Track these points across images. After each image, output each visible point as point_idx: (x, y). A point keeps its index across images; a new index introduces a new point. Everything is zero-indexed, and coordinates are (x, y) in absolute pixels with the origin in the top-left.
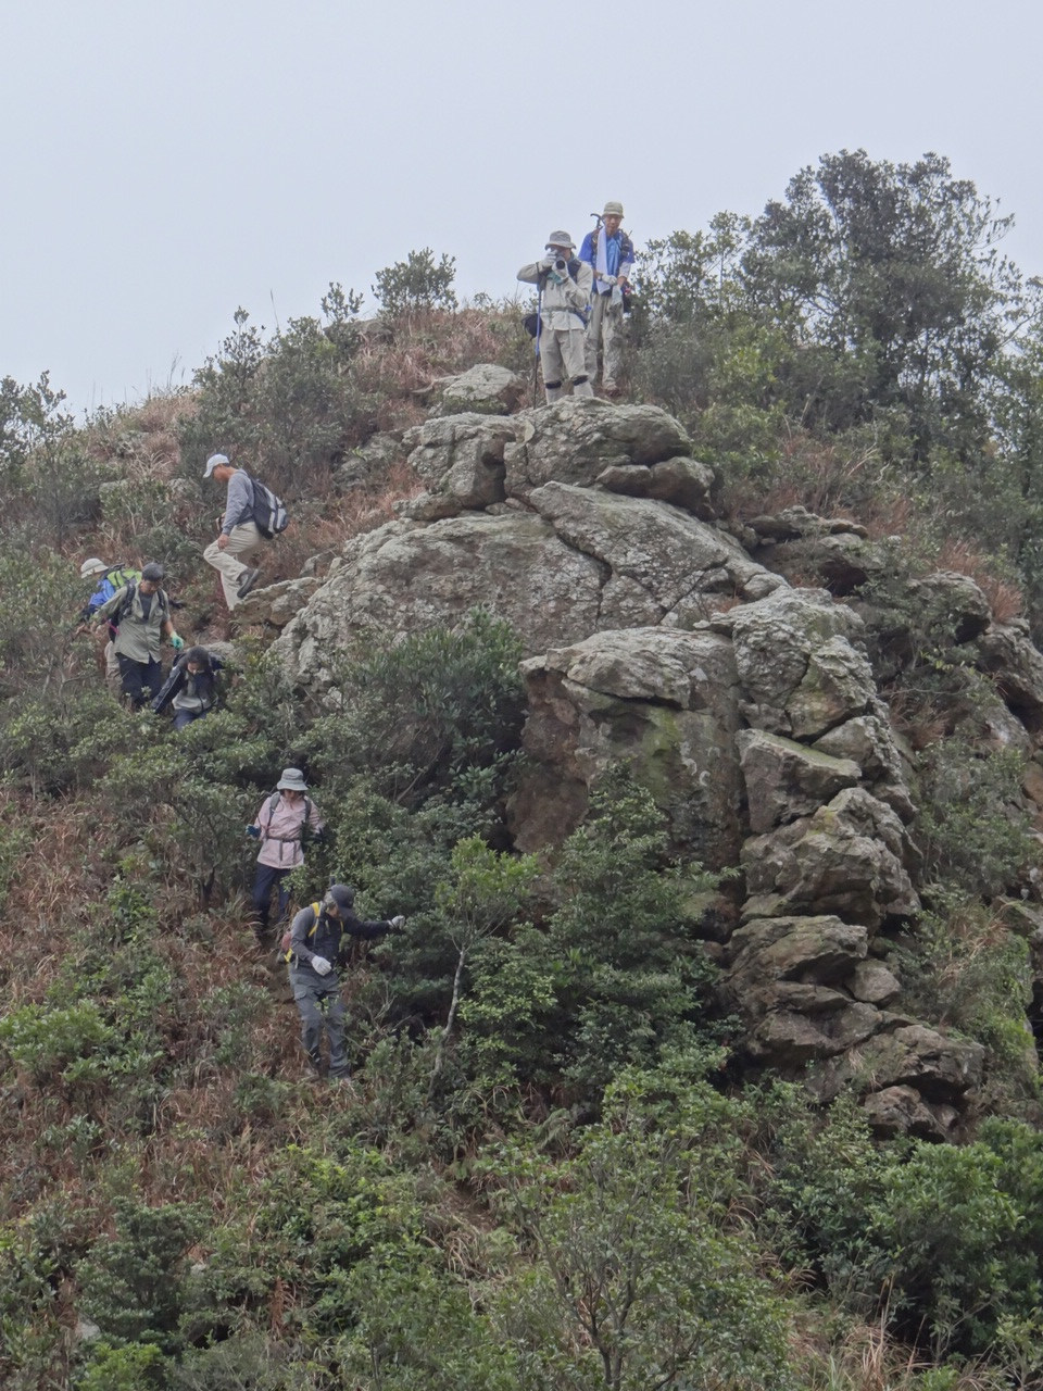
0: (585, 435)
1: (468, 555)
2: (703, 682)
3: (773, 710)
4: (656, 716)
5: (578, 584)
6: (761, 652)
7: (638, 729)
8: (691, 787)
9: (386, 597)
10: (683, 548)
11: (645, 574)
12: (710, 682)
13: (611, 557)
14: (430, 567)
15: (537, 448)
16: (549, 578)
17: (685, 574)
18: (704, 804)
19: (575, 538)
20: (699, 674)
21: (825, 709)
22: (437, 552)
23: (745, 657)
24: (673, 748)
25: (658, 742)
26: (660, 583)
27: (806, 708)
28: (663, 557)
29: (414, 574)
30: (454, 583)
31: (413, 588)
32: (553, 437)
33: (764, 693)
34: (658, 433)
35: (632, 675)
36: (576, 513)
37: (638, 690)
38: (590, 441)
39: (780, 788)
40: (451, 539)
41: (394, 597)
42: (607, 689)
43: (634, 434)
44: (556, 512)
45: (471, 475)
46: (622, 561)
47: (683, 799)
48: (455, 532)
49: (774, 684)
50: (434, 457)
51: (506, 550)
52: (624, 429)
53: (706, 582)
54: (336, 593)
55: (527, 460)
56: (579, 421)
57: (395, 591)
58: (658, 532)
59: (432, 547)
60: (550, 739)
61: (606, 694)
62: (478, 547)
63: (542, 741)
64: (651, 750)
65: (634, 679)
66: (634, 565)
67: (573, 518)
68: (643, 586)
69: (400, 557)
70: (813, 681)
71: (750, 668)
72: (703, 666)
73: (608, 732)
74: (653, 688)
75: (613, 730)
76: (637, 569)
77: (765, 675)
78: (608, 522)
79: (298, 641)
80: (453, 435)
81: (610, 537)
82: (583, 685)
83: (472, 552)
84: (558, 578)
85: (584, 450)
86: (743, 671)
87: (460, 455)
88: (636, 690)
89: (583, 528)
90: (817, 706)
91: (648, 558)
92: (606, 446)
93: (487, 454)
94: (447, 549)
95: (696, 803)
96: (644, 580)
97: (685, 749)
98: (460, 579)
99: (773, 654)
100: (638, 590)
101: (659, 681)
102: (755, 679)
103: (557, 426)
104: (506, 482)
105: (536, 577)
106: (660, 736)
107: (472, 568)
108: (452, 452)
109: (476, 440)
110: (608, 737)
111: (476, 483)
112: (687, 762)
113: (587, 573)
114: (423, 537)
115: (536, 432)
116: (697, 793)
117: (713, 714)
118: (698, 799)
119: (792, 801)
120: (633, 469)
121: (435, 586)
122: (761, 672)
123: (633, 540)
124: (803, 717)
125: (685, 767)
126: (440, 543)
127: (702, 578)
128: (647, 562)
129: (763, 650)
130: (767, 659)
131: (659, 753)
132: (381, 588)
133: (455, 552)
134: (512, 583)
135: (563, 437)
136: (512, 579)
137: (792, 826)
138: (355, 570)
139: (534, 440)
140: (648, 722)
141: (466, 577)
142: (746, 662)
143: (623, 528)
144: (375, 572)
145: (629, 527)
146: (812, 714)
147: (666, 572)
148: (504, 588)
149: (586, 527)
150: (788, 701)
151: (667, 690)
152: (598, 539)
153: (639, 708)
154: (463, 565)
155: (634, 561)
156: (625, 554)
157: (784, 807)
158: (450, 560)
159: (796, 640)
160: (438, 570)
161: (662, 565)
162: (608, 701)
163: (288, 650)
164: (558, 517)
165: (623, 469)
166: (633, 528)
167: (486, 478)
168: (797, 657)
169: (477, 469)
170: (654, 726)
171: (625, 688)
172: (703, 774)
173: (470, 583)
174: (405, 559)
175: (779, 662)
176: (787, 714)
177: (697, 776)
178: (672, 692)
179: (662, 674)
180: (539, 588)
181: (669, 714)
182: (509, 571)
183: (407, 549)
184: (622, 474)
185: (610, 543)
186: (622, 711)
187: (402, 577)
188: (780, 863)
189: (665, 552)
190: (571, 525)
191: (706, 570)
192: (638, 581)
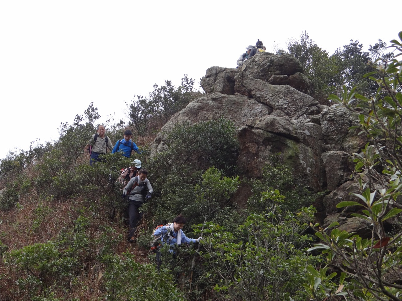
0: (264, 64)
1: (219, 105)
2: (308, 136)
3: (336, 146)
4: (290, 143)
5: (260, 113)
6: (331, 121)
7: (282, 148)
8: (303, 173)
9: (188, 121)
10: (301, 99)
11: (286, 108)
12: (311, 136)
13: (273, 103)
14: (205, 109)
15: (247, 72)
16: (249, 111)
17: (301, 108)
18: (308, 181)
19: (259, 97)
20: (307, 132)
21: (358, 143)
22: (208, 104)
23: (325, 125)
24: (296, 155)
25: (290, 152)
26: (291, 111)
27: (350, 143)
28: (293, 102)
29: (199, 112)
30: (214, 114)
31: (198, 117)
32: (252, 67)
33: (333, 140)
34: (292, 62)
35: (280, 124)
36: (260, 88)
37: (282, 130)
38: (266, 66)
39: (340, 169)
40: (213, 99)
41: (191, 121)
42: (270, 130)
43: (282, 63)
44: (253, 88)
45: (222, 84)
46: (277, 104)
47: (300, 177)
48: (215, 97)
49: (337, 134)
50: (209, 80)
51: (233, 102)
52: (279, 60)
53: (309, 111)
54: (171, 123)
55: (243, 78)
56: (262, 60)
57: (192, 118)
58: (291, 93)
59: (206, 102)
60: (247, 161)
61: (270, 132)
62: (223, 102)
63: (244, 163)
64: (287, 156)
65: (281, 126)
66: (282, 105)
67: (259, 90)
68: (285, 113)
69: (194, 106)
70: (353, 131)
71: (327, 129)
72: (308, 130)
73: (270, 149)
74: (289, 130)
75: (272, 148)
76: (283, 107)
77: (333, 131)
78: (272, 90)
79: (157, 145)
80: (216, 71)
81: (273, 96)
82: (260, 129)
83: (221, 103)
84: (252, 111)
85: (264, 70)
86: (325, 131)
87: (219, 78)
88: (281, 130)
89: (262, 93)
90: (355, 142)
91: (287, 102)
92: (272, 68)
93: (228, 76)
94: (212, 103)
95: (305, 180)
96: (285, 111)
97: (301, 157)
98: (216, 113)
99: (337, 122)
100: (283, 114)
101: (291, 129)
102: (330, 134)
103: (254, 64)
104: (235, 87)
105: (244, 111)
106: (291, 151)
107: (221, 109)
108: (216, 77)
109: (225, 72)
110: (270, 151)
111: (224, 87)
112: (302, 162)
113: (264, 109)
114: (203, 99)
115: (246, 67)
116: (306, 175)
117: (312, 148)
118: (306, 178)
119: (345, 174)
120: (282, 76)
121: (207, 116)
122: (332, 130)
123: (282, 96)
124: (349, 147)
125: (301, 164)
126: (209, 101)
127: (307, 109)
128: (287, 104)
129: (333, 120)
130: (335, 124)
131: (291, 157)
132: (187, 118)
133: (214, 104)
134: (235, 114)
135: (256, 67)
136: (236, 113)
137: (346, 183)
138: (178, 114)
139: (245, 70)
140: (287, 144)
141: (218, 112)
142: (326, 127)
143: (277, 92)
144: (185, 113)
145: (280, 92)
146: (353, 145)
147: (294, 108)
148: (232, 116)
149: (264, 93)
150: (343, 142)
151: (294, 133)
152: (268, 97)
153: (283, 138)
154: (217, 108)
155: (282, 104)
156: (278, 101)
157: (342, 176)
158: (213, 107)
159: (347, 115)
160: (208, 110)
161: (293, 105)
162: (270, 135)
163: (153, 149)
164: (253, 90)
165: (278, 76)
166: (281, 92)
167: (228, 86)
168: (347, 121)
169: (224, 82)
170: (289, 147)
171: (277, 129)
172: (308, 168)
173: (220, 114)
174: (196, 107)
175: (340, 124)
176: (342, 147)
177: (306, 169)
178: (296, 134)
179: (292, 127)
180: (245, 115)
181: (295, 143)
182: (234, 110)
183: (197, 103)
184: (278, 78)
185: (273, 98)
186: (276, 140)
187: (195, 114)
188: (341, 198)
189: (293, 100)
190: (258, 92)
191: (309, 106)
192: (283, 111)
